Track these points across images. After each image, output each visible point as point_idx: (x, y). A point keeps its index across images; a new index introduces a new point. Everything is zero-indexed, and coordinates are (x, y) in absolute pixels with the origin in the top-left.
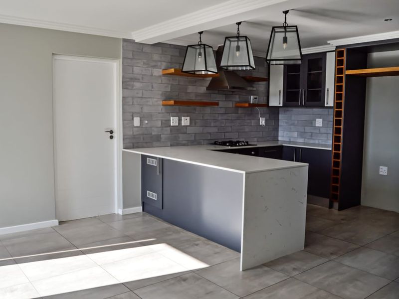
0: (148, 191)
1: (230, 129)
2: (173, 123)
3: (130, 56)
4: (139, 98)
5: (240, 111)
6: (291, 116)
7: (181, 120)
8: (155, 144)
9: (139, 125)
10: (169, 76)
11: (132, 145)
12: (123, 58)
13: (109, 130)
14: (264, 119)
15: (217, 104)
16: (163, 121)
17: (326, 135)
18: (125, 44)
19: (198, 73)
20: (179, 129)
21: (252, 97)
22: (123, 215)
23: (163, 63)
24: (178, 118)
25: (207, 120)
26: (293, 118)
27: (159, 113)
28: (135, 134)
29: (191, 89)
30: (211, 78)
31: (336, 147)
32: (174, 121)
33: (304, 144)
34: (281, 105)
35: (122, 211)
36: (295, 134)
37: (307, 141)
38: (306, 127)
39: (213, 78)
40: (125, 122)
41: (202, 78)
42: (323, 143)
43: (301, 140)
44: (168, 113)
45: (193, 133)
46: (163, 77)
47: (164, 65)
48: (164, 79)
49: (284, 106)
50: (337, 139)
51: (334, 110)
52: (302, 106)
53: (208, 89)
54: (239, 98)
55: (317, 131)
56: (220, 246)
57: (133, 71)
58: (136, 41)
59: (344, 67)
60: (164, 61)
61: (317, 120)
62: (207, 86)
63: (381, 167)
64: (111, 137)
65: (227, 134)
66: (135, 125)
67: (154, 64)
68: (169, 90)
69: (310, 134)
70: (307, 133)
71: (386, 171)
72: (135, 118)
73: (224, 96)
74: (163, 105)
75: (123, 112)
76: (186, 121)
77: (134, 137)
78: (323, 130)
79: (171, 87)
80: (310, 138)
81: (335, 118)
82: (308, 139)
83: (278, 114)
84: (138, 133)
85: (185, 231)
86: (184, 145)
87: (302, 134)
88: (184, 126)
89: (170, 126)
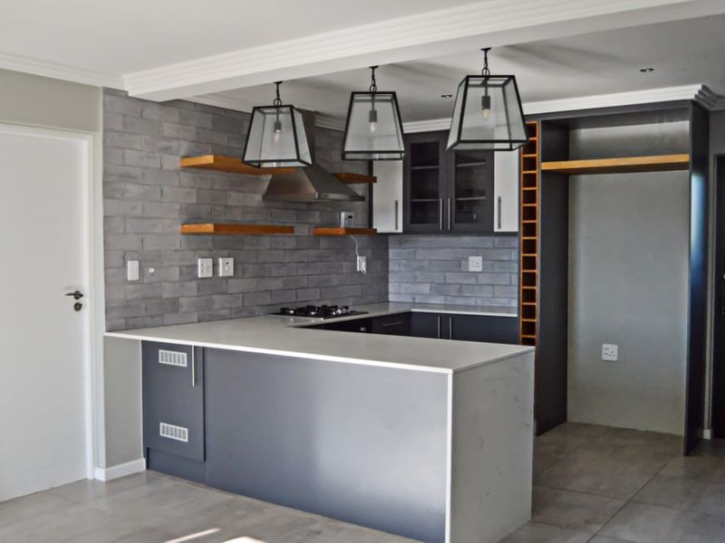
0: (162, 424)
1: (305, 282)
2: (202, 271)
3: (119, 127)
4: (137, 218)
5: (324, 243)
6: (415, 252)
7: (218, 264)
8: (169, 318)
9: (136, 278)
10: (195, 170)
11: (123, 321)
12: (105, 131)
13: (73, 291)
14: (364, 258)
15: (291, 230)
16: (184, 269)
17: (490, 288)
18: (109, 98)
19: (265, 165)
20: (214, 283)
21: (343, 215)
22: (109, 482)
23: (181, 142)
24: (211, 260)
25: (266, 263)
26: (421, 254)
27: (176, 251)
28: (130, 297)
29: (234, 198)
30: (269, 177)
31: (528, 312)
32: (203, 268)
33: (446, 306)
34: (400, 230)
35: (107, 473)
36: (426, 288)
37: (450, 301)
38: (447, 274)
39: (273, 176)
40: (109, 271)
41: (254, 176)
42: (486, 304)
43: (438, 300)
44: (192, 250)
45: (240, 293)
46: (183, 174)
47: (184, 148)
48: (186, 178)
49: (406, 231)
50: (528, 296)
51: (520, 239)
52: (445, 232)
53: (264, 197)
54: (321, 216)
55: (473, 281)
56: (365, 529)
57: (124, 159)
58: (130, 95)
59: (538, 155)
60: (185, 140)
61: (471, 258)
62: (264, 192)
63: (605, 346)
64: (78, 307)
65: (300, 292)
66: (129, 279)
67: (165, 144)
68: (195, 201)
69: (458, 287)
70: (450, 284)
71: (616, 353)
72: (129, 263)
73: (294, 212)
74: (183, 234)
75: (105, 250)
76: (226, 267)
77: (127, 305)
78: (483, 279)
79: (198, 194)
80: (457, 294)
81: (522, 255)
82: (454, 296)
83: (387, 248)
84: (135, 295)
85: (270, 505)
86: (223, 318)
87: (439, 289)
88: (224, 278)
89: (196, 278)
